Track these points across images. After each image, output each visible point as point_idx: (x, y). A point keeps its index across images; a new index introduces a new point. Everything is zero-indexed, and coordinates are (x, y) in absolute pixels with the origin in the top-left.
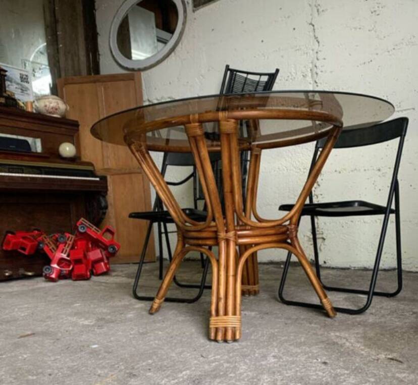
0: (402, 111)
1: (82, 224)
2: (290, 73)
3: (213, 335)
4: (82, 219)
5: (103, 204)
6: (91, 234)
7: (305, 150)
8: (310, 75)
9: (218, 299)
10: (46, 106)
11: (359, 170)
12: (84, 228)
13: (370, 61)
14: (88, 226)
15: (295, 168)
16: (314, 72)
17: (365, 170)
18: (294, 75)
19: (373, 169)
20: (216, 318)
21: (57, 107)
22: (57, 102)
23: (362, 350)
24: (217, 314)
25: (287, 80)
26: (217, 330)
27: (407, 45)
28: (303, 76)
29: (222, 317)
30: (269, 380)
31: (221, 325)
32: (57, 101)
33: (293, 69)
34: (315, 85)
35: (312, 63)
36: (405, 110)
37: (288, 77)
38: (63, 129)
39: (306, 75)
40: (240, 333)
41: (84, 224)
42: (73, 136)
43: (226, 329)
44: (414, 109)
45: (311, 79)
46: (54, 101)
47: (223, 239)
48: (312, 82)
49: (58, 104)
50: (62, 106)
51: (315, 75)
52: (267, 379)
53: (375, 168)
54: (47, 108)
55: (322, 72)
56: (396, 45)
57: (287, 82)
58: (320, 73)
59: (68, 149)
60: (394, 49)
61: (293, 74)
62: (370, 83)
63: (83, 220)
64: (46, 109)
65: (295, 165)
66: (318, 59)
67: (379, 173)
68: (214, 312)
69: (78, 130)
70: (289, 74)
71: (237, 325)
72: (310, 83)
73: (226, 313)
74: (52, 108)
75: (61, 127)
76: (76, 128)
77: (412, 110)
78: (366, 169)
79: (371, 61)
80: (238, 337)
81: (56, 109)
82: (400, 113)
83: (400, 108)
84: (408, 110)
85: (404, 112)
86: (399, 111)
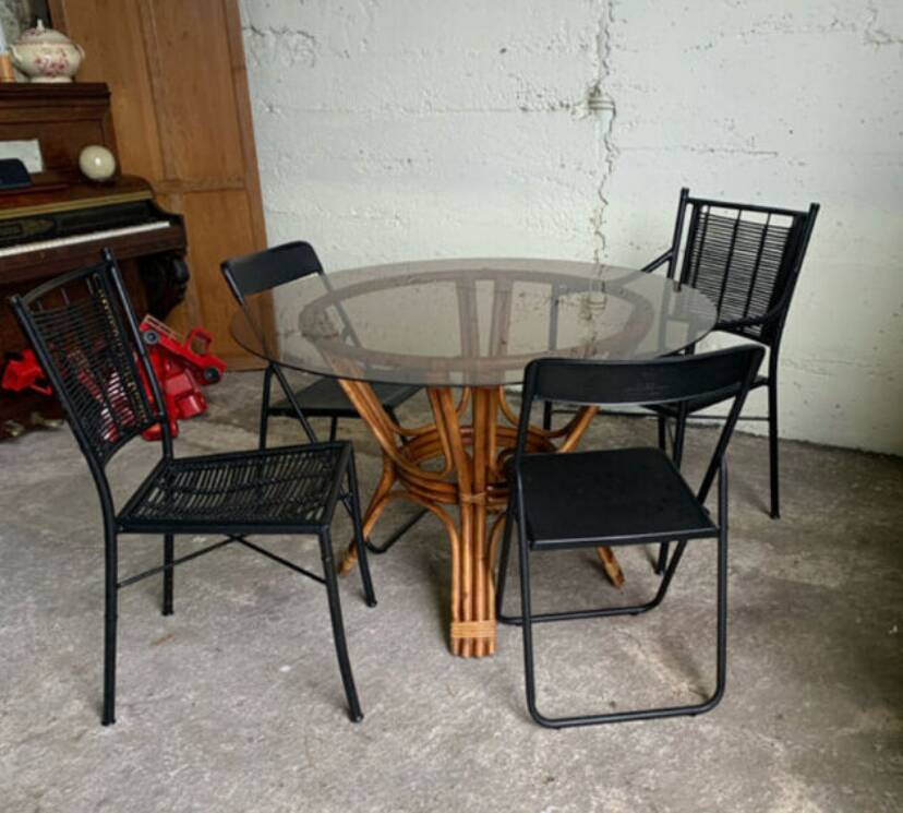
0: (756, 153)
1: (150, 327)
2: (558, 36)
3: (456, 647)
4: (148, 316)
5: (180, 271)
6: (168, 347)
7: (578, 194)
8: (594, 46)
9: (462, 594)
10: (39, 61)
12: (154, 338)
13: (707, 44)
14: (160, 330)
15: (556, 224)
16: (603, 43)
18: (564, 41)
20: (461, 624)
21: (63, 62)
22: (62, 50)
23: (659, 669)
24: (462, 618)
25: (549, 48)
26: (462, 642)
27: (776, 28)
28: (582, 46)
29: (468, 623)
30: (547, 742)
31: (468, 636)
32: (62, 46)
33: (562, 29)
34: (603, 69)
35: (600, 22)
36: (762, 153)
37: (553, 42)
38: (78, 109)
39: (587, 46)
40: (495, 645)
41: (153, 329)
42: (100, 120)
43: (475, 642)
44: (776, 153)
45: (596, 56)
46: (55, 47)
47: (467, 503)
48: (597, 63)
49: (64, 55)
50: (73, 58)
51: (605, 51)
52: (543, 741)
54: (42, 65)
55: (618, 46)
56: (758, 25)
57: (550, 52)
58: (614, 49)
59: (98, 161)
60: (753, 31)
61: (561, 37)
63: (150, 320)
64: (40, 69)
65: (557, 220)
66: (612, 20)
68: (456, 614)
69: (108, 105)
70: (554, 37)
71: (491, 634)
72: (595, 65)
73: (474, 618)
74: (53, 65)
75: (73, 106)
76: (105, 101)
77: (773, 155)
79: (711, 45)
80: (492, 650)
81: (62, 67)
82: (751, 156)
83: (753, 146)
84: (769, 153)
85: (759, 157)
86: (750, 153)
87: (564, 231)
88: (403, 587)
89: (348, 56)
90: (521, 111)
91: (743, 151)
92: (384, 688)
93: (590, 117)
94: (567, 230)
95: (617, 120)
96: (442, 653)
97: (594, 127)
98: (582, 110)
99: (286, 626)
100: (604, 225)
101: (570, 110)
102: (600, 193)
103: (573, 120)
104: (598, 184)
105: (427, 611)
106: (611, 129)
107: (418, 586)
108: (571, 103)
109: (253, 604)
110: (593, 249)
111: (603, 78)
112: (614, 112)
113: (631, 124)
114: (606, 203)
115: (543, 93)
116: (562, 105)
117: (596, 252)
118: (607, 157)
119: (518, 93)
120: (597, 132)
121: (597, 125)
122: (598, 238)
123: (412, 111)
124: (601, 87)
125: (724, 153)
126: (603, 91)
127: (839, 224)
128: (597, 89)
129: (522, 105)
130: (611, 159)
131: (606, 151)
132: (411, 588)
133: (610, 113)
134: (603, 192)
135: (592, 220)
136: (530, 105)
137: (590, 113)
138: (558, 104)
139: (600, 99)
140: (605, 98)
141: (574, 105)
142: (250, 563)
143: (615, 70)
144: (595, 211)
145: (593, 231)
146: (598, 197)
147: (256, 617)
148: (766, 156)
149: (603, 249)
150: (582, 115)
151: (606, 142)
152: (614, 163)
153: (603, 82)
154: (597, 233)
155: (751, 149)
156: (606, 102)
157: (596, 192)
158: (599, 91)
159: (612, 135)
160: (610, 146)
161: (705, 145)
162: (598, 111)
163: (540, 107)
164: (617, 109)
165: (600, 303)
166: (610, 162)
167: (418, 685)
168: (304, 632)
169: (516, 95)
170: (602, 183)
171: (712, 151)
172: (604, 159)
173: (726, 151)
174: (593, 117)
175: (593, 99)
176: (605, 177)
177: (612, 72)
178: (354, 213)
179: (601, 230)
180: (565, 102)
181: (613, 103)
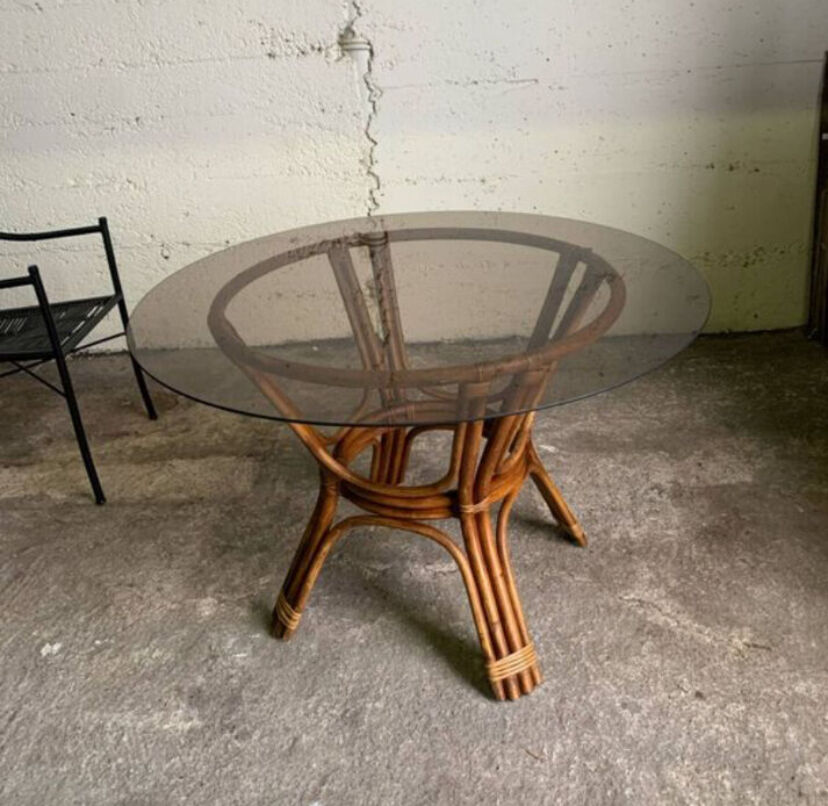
0: (517, 82)
3: (501, 692)
7: (343, 138)
11: (450, 180)
17: (459, 181)
19: (474, 180)
20: (499, 663)
23: (701, 632)
24: (498, 655)
26: (506, 684)
29: (507, 659)
31: (510, 673)
34: (354, 11)
36: (523, 81)
40: (541, 671)
43: (519, 678)
44: (536, 81)
48: (346, 4)
53: (477, 179)
62: (460, 24)
67: (485, 187)
73: (511, 650)
77: (534, 82)
78: (461, 178)
80: (539, 679)
82: (515, 85)
83: (514, 76)
84: (528, 81)
85: (521, 85)
86: (512, 82)
87: (333, 176)
88: (367, 627)
89: (40, 9)
90: (267, 58)
91: (505, 80)
92: (457, 785)
93: (345, 59)
94: (336, 174)
95: (376, 59)
96: (484, 704)
97: (351, 69)
98: (335, 52)
99: (265, 740)
100: (376, 165)
101: (323, 53)
102: (367, 133)
103: (328, 63)
104: (364, 125)
105: (419, 650)
106: (370, 70)
107: (382, 619)
108: (323, 46)
109: (197, 723)
110: (367, 189)
111: (356, 18)
112: (372, 52)
113: (391, 64)
114: (376, 143)
115: (290, 37)
116: (313, 48)
117: (371, 192)
118: (370, 97)
119: (261, 39)
120: (356, 73)
121: (355, 66)
122: (371, 177)
123: (135, 66)
124: (354, 28)
125: (487, 84)
126: (358, 33)
127: (601, 138)
128: (349, 30)
129: (269, 52)
130: (374, 99)
131: (368, 92)
132: (376, 625)
133: (367, 53)
134: (370, 132)
135: (361, 161)
136: (277, 50)
137: (343, 55)
138: (309, 47)
139: (354, 40)
140: (361, 39)
141: (327, 48)
142: (149, 662)
143: (367, 11)
144: (364, 152)
145: (364, 172)
146: (365, 137)
147: (215, 743)
148: (527, 83)
149: (378, 188)
150: (335, 57)
151: (367, 83)
152: (377, 104)
153: (355, 23)
154: (369, 173)
155: (512, 78)
156: (360, 43)
157: (363, 133)
158: (353, 33)
159: (372, 76)
160: (372, 87)
161: (468, 79)
162: (355, 53)
163: (289, 51)
164: (375, 49)
165: (381, 239)
166: (374, 103)
167: (491, 760)
168: (296, 740)
169: (260, 42)
170: (369, 124)
171: (476, 83)
172: (367, 98)
173: (489, 81)
174: (347, 58)
175: (345, 41)
176: (370, 117)
177: (364, 13)
178: (72, 183)
179: (372, 170)
180: (317, 46)
181: (369, 44)
